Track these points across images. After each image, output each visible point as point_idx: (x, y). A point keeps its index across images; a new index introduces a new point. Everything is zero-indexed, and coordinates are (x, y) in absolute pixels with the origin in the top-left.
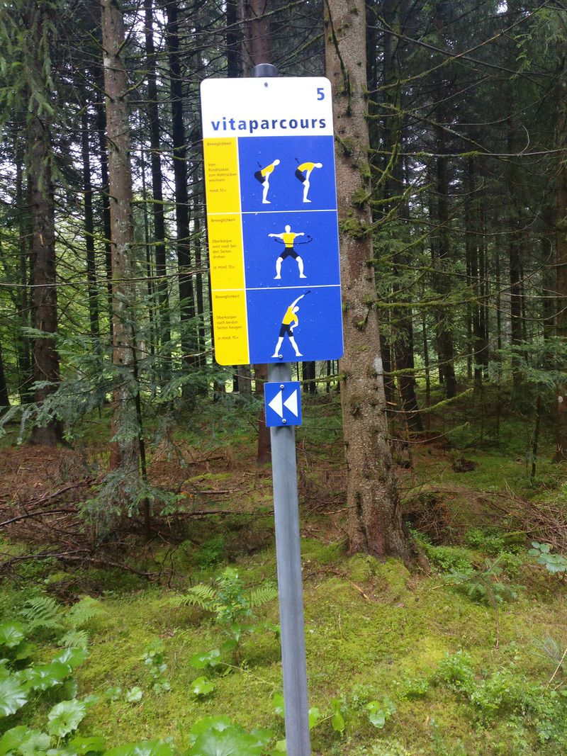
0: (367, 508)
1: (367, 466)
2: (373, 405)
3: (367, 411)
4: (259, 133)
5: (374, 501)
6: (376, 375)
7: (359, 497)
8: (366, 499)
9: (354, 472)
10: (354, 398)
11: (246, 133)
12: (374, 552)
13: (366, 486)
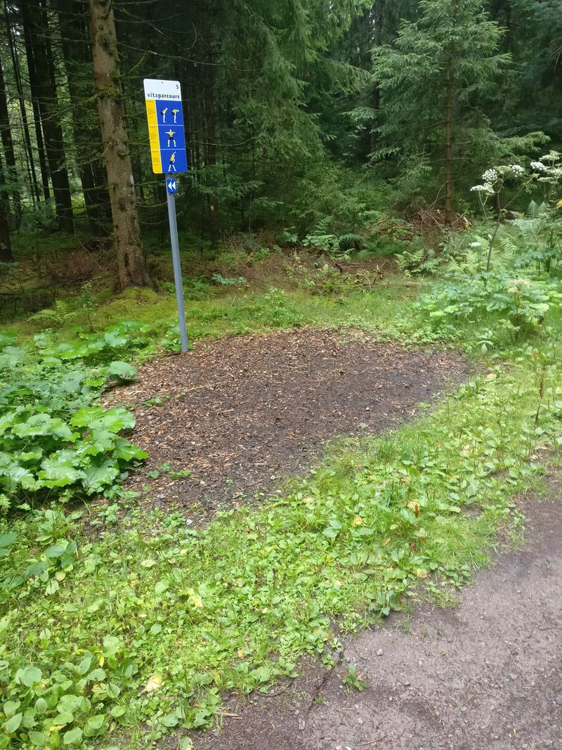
0: (131, 262)
1: (130, 238)
2: (132, 203)
3: (128, 206)
4: (161, 99)
5: (135, 257)
6: (131, 186)
7: (126, 256)
8: (131, 256)
9: (122, 242)
10: (120, 199)
11: (157, 99)
12: (138, 285)
13: (130, 249)
